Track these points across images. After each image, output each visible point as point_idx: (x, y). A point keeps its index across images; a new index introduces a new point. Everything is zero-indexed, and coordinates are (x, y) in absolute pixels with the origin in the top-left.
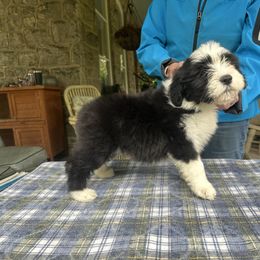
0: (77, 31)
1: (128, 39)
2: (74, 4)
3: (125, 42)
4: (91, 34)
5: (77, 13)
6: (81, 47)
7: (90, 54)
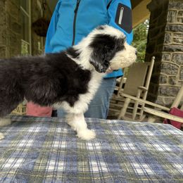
0: (5, 21)
1: (41, 28)
2: (4, 2)
3: (39, 30)
4: (16, 24)
5: (6, 8)
6: (8, 33)
7: (15, 38)
